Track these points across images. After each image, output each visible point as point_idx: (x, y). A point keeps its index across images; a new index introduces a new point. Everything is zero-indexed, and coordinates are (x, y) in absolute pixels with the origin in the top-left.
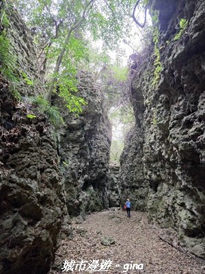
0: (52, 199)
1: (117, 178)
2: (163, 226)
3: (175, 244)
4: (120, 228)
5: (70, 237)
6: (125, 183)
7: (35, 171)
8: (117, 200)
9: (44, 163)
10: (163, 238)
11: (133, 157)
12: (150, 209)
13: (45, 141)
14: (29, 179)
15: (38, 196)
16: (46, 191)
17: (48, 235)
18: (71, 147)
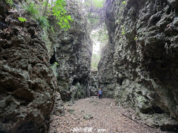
0: (43, 86)
1: (96, 78)
2: (125, 107)
3: (133, 118)
4: (97, 108)
5: (62, 114)
6: (101, 81)
7: (26, 63)
8: (96, 92)
9: (35, 59)
10: (125, 114)
11: (107, 64)
12: (117, 96)
13: (37, 42)
14: (20, 69)
15: (29, 83)
16: (37, 80)
17: (39, 112)
18: (64, 56)
